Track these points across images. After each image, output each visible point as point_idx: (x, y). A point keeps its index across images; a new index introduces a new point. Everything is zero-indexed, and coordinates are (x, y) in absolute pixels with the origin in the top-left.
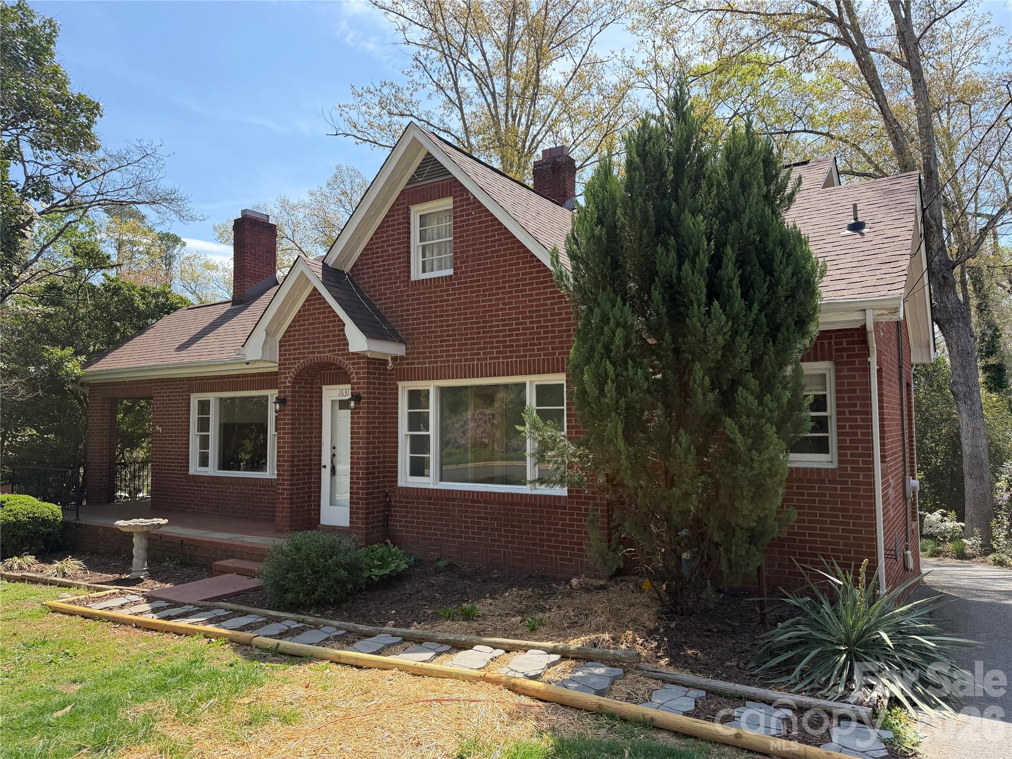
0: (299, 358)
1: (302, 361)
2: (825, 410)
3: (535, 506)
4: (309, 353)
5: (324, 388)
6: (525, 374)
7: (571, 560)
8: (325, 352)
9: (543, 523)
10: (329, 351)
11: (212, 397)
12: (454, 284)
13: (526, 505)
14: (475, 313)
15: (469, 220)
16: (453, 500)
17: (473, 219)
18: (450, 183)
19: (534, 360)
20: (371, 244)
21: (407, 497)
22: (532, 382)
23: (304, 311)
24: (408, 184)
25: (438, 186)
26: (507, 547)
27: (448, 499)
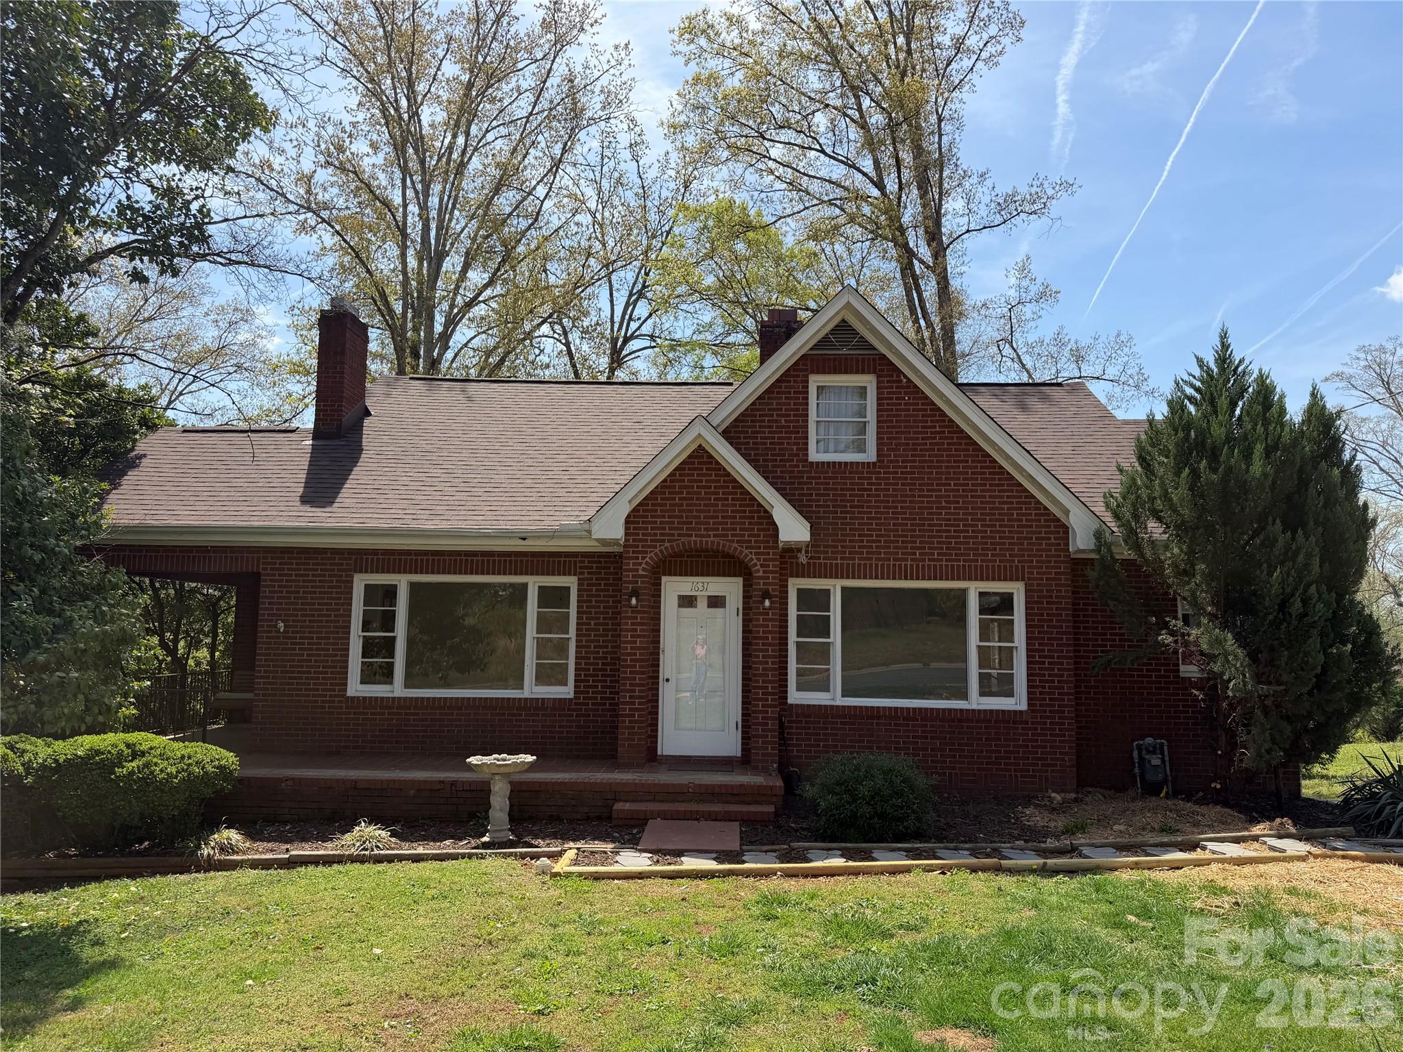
0: (663, 541)
1: (667, 544)
3: (990, 721)
4: (679, 535)
5: (664, 579)
6: (970, 579)
7: (1032, 776)
8: (709, 536)
9: (999, 739)
10: (715, 536)
11: (402, 582)
12: (880, 473)
13: (977, 721)
14: (908, 508)
15: (900, 404)
16: (879, 717)
17: (905, 404)
18: (874, 360)
19: (987, 567)
20: (752, 410)
21: (809, 716)
22: (974, 589)
23: (671, 481)
24: (811, 349)
25: (857, 360)
26: (954, 768)
27: (872, 717)
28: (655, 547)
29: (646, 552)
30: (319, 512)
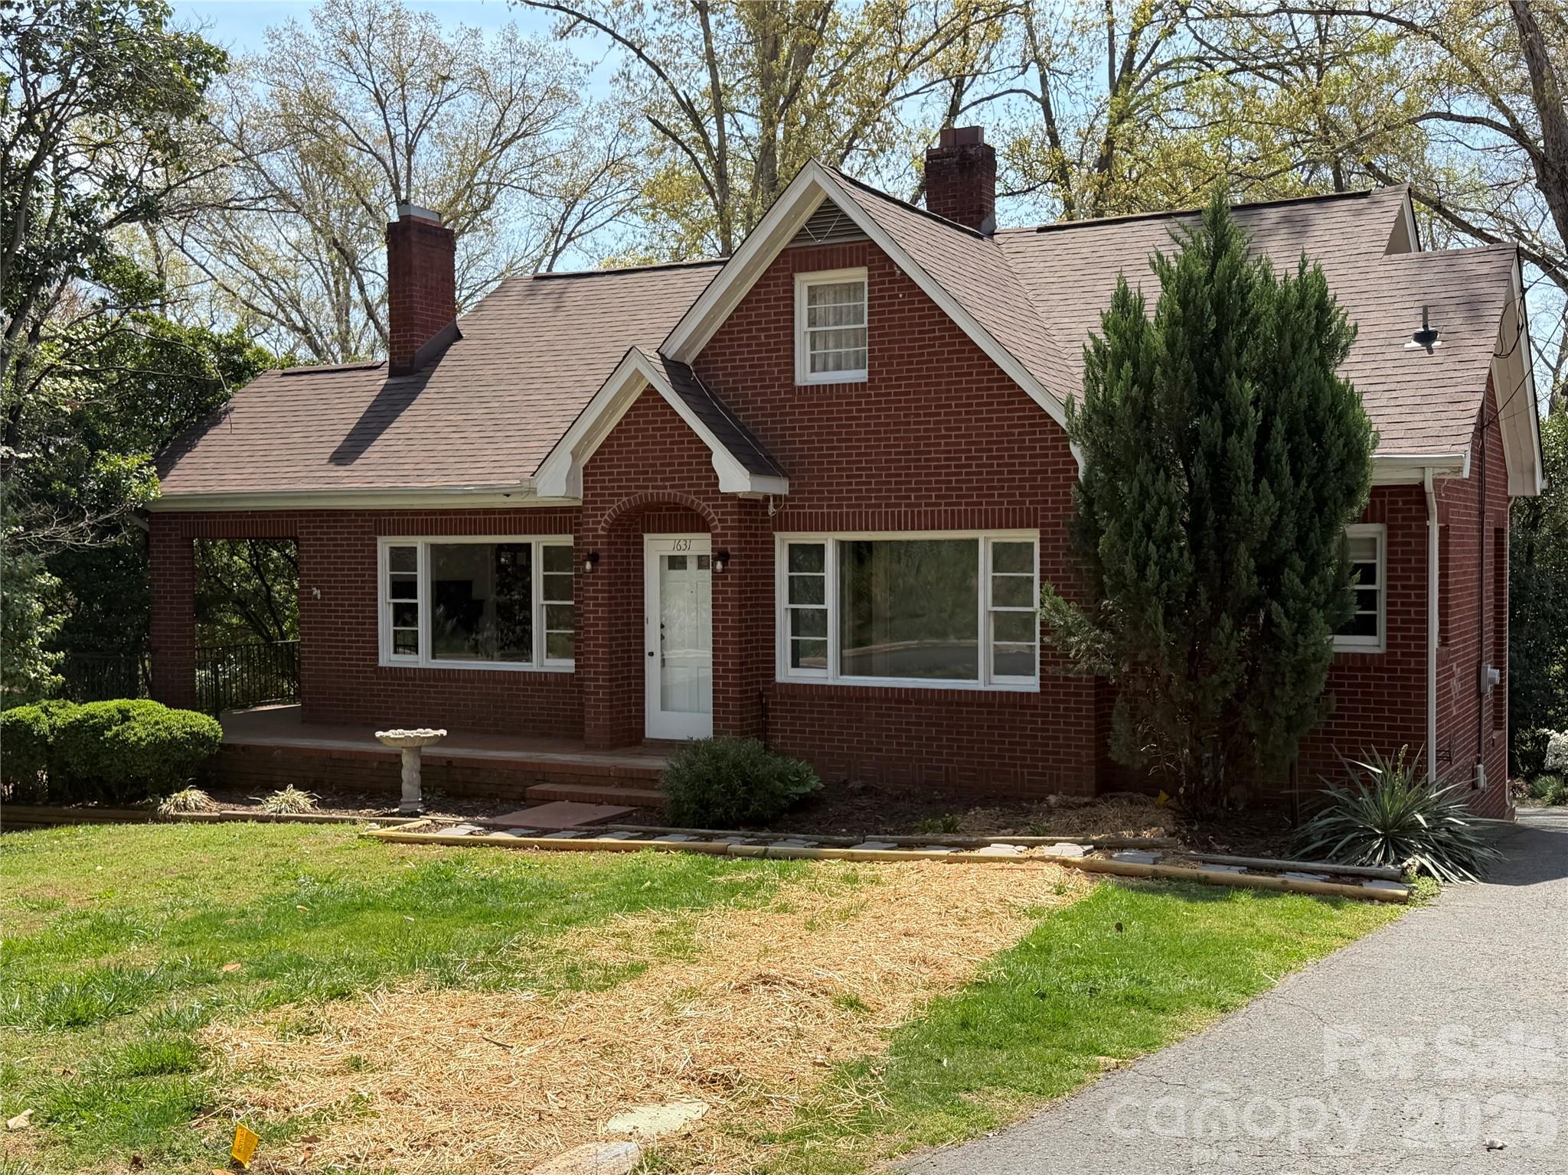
0: (621, 495)
1: (625, 499)
2: (1373, 582)
3: (993, 706)
4: (637, 487)
5: (647, 537)
6: (980, 527)
7: (1044, 775)
8: (665, 487)
9: (1003, 728)
10: (672, 487)
11: (421, 543)
12: (870, 395)
13: (979, 705)
14: (902, 438)
15: (893, 304)
16: (868, 699)
17: (900, 304)
18: (864, 248)
19: (993, 511)
20: (730, 326)
21: (794, 697)
22: (986, 539)
23: (627, 424)
24: (792, 241)
25: (844, 250)
26: (951, 762)
27: (860, 699)
28: (613, 502)
29: (604, 509)
30: (341, 471)
